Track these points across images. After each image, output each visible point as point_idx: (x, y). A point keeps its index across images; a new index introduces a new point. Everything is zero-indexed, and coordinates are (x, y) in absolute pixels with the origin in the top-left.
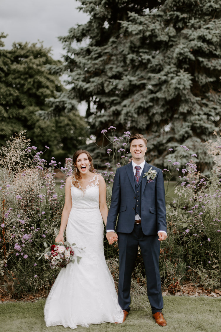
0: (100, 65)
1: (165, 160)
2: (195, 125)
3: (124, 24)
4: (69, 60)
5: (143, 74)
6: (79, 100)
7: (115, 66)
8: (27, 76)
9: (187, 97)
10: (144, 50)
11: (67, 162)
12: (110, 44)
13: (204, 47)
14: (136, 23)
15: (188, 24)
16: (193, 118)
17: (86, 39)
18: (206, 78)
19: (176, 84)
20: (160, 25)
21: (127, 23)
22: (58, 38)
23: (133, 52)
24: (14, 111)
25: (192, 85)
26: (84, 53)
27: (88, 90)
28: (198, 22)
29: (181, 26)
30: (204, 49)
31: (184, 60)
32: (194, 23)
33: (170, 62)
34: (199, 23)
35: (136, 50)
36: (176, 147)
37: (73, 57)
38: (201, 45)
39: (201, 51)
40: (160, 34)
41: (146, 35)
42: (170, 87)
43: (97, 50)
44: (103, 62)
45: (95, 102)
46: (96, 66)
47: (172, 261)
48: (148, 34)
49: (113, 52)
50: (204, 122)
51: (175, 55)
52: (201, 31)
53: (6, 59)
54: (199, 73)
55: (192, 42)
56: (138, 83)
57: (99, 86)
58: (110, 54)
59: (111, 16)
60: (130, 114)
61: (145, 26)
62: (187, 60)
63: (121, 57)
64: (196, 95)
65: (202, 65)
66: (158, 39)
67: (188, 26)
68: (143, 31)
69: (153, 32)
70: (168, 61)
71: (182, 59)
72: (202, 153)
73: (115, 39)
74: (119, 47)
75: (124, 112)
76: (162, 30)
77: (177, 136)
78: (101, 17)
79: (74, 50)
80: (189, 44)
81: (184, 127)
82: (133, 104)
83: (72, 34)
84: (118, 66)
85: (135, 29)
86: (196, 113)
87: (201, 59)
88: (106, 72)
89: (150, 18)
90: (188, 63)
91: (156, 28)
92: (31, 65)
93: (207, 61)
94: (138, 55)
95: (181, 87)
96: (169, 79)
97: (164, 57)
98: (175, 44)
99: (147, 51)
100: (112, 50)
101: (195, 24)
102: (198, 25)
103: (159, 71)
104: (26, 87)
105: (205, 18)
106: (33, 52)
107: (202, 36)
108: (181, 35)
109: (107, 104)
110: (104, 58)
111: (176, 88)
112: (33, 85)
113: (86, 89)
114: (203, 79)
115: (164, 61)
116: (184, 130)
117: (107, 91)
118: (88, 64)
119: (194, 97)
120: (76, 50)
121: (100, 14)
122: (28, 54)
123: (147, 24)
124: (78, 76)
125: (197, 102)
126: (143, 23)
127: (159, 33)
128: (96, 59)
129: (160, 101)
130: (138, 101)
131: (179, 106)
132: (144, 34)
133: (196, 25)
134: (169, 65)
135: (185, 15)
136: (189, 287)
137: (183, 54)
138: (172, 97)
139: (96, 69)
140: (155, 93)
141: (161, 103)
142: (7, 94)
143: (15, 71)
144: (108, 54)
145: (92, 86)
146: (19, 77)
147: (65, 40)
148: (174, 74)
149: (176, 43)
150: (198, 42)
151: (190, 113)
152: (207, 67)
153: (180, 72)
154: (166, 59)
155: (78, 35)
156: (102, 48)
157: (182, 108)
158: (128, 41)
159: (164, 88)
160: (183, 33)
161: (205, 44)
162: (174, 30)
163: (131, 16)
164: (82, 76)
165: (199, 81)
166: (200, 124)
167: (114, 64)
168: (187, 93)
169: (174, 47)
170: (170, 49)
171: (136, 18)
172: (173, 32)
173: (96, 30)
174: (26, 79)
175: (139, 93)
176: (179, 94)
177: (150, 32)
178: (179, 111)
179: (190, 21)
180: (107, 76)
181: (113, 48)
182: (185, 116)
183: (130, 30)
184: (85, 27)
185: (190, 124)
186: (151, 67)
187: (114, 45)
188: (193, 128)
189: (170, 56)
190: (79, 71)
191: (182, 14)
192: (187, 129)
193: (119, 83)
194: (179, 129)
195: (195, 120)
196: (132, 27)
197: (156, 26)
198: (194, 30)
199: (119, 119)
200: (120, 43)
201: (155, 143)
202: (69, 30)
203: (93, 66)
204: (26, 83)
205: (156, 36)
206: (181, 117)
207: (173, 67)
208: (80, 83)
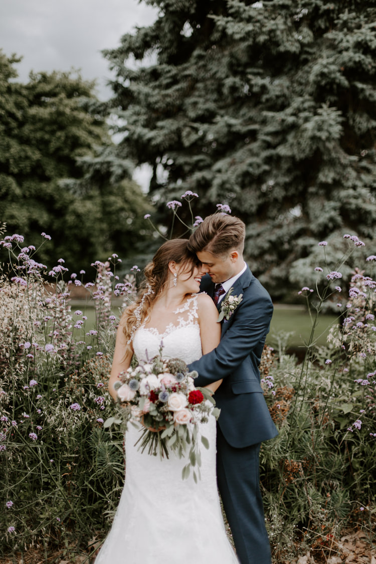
0: (176, 98)
1: (292, 271)
2: (348, 207)
3: (219, 20)
4: (120, 91)
5: (253, 113)
6: (137, 161)
7: (201, 100)
8: (55, 127)
9: (334, 155)
10: (255, 70)
11: (102, 270)
12: (193, 60)
13: (367, 63)
14: (241, 20)
15: (336, 22)
16: (343, 193)
17: (152, 53)
18: (368, 121)
19: (313, 129)
20: (285, 23)
21: (226, 19)
22: (103, 52)
23: (235, 74)
24: (32, 186)
25: (342, 133)
26: (148, 77)
27: (154, 143)
28: (354, 19)
29: (323, 26)
30: (367, 65)
31: (328, 87)
32: (348, 19)
33: (302, 90)
34: (357, 20)
35: (240, 69)
36: (312, 246)
37: (127, 84)
38: (361, 59)
39: (360, 70)
40: (285, 39)
41: (259, 42)
42: (301, 136)
43: (169, 71)
44: (180, 92)
45: (166, 166)
46: (168, 100)
47: (317, 485)
48: (262, 38)
49: (198, 75)
50: (364, 201)
51: (312, 78)
52: (362, 33)
53: (20, 99)
54: (355, 112)
55: (345, 54)
56: (244, 129)
57: (173, 136)
58: (194, 78)
59: (196, 9)
60: (228, 186)
61: (258, 24)
62: (335, 86)
63: (212, 85)
64: (350, 152)
65: (361, 97)
66: (282, 49)
67: (336, 25)
68: (254, 35)
69: (272, 34)
70: (298, 89)
71: (326, 85)
72: (359, 258)
73: (203, 50)
74: (210, 66)
75: (217, 182)
76: (288, 33)
77: (313, 227)
78: (177, 11)
79: (130, 72)
80: (338, 57)
81: (327, 209)
82: (233, 168)
83: (127, 45)
84: (207, 101)
85: (239, 30)
86: (350, 184)
87: (360, 85)
88: (185, 111)
89: (266, 10)
90: (335, 91)
91: (277, 29)
92: (61, 108)
93: (371, 89)
94: (244, 79)
95: (324, 135)
96: (301, 121)
97: (292, 82)
98: (312, 59)
99: (261, 71)
100: (196, 70)
101: (350, 21)
102: (355, 23)
103: (282, 107)
104: (53, 145)
105: (367, 11)
106: (64, 87)
107: (363, 42)
108: (322, 43)
109: (187, 168)
110: (183, 85)
111: (314, 138)
112: (65, 142)
113: (150, 140)
114: (363, 122)
115: (291, 88)
116: (327, 216)
117: (187, 143)
118: (153, 96)
119: (346, 155)
120: (133, 72)
121: (175, 6)
122: (57, 90)
123: (262, 22)
124: (135, 118)
125: (351, 164)
126: (254, 20)
127: (283, 37)
128: (168, 86)
129: (283, 162)
130: (242, 162)
131: (318, 170)
132: (254, 39)
133: (351, 23)
134: (301, 96)
135: (331, 6)
136: (355, 542)
137: (328, 75)
138: (305, 154)
139: (168, 104)
140: (274, 147)
141: (285, 166)
142: (20, 157)
143: (35, 119)
144: (190, 78)
145: (159, 136)
146: (42, 129)
147: (114, 55)
148: (310, 112)
149: (314, 56)
150: (355, 53)
151: (338, 184)
152: (371, 99)
153: (321, 107)
154: (295, 85)
155: (137, 45)
156: (180, 67)
157: (324, 175)
158: (226, 53)
159: (290, 138)
160: (328, 39)
161: (369, 56)
162: (311, 34)
163: (232, 7)
164: (143, 118)
165: (356, 127)
166: (357, 205)
167: (200, 96)
168: (334, 148)
169: (310, 64)
170: (303, 68)
171: (242, 10)
172: (309, 35)
173: (169, 36)
174: (53, 133)
175: (246, 148)
176: (318, 149)
177: (266, 35)
178: (318, 181)
179: (341, 15)
180: (187, 117)
181: (199, 68)
182: (329, 190)
183: (229, 31)
184: (149, 31)
185: (338, 204)
186: (267, 100)
187: (201, 63)
188: (344, 211)
189: (303, 81)
190: (137, 108)
191: (325, 4)
192: (333, 213)
193: (209, 131)
194: (318, 213)
195: (348, 197)
196: (233, 27)
197: (277, 24)
198: (348, 33)
199: (208, 194)
200: (212, 59)
201: (273, 238)
202: (122, 38)
203: (162, 100)
204: (53, 139)
205: (277, 44)
206: (321, 192)
207: (309, 100)
208: (139, 130)
